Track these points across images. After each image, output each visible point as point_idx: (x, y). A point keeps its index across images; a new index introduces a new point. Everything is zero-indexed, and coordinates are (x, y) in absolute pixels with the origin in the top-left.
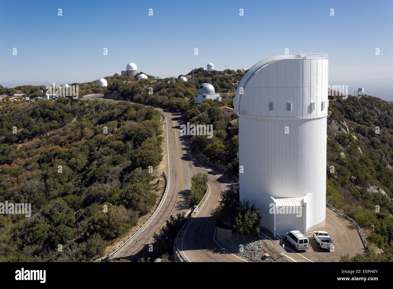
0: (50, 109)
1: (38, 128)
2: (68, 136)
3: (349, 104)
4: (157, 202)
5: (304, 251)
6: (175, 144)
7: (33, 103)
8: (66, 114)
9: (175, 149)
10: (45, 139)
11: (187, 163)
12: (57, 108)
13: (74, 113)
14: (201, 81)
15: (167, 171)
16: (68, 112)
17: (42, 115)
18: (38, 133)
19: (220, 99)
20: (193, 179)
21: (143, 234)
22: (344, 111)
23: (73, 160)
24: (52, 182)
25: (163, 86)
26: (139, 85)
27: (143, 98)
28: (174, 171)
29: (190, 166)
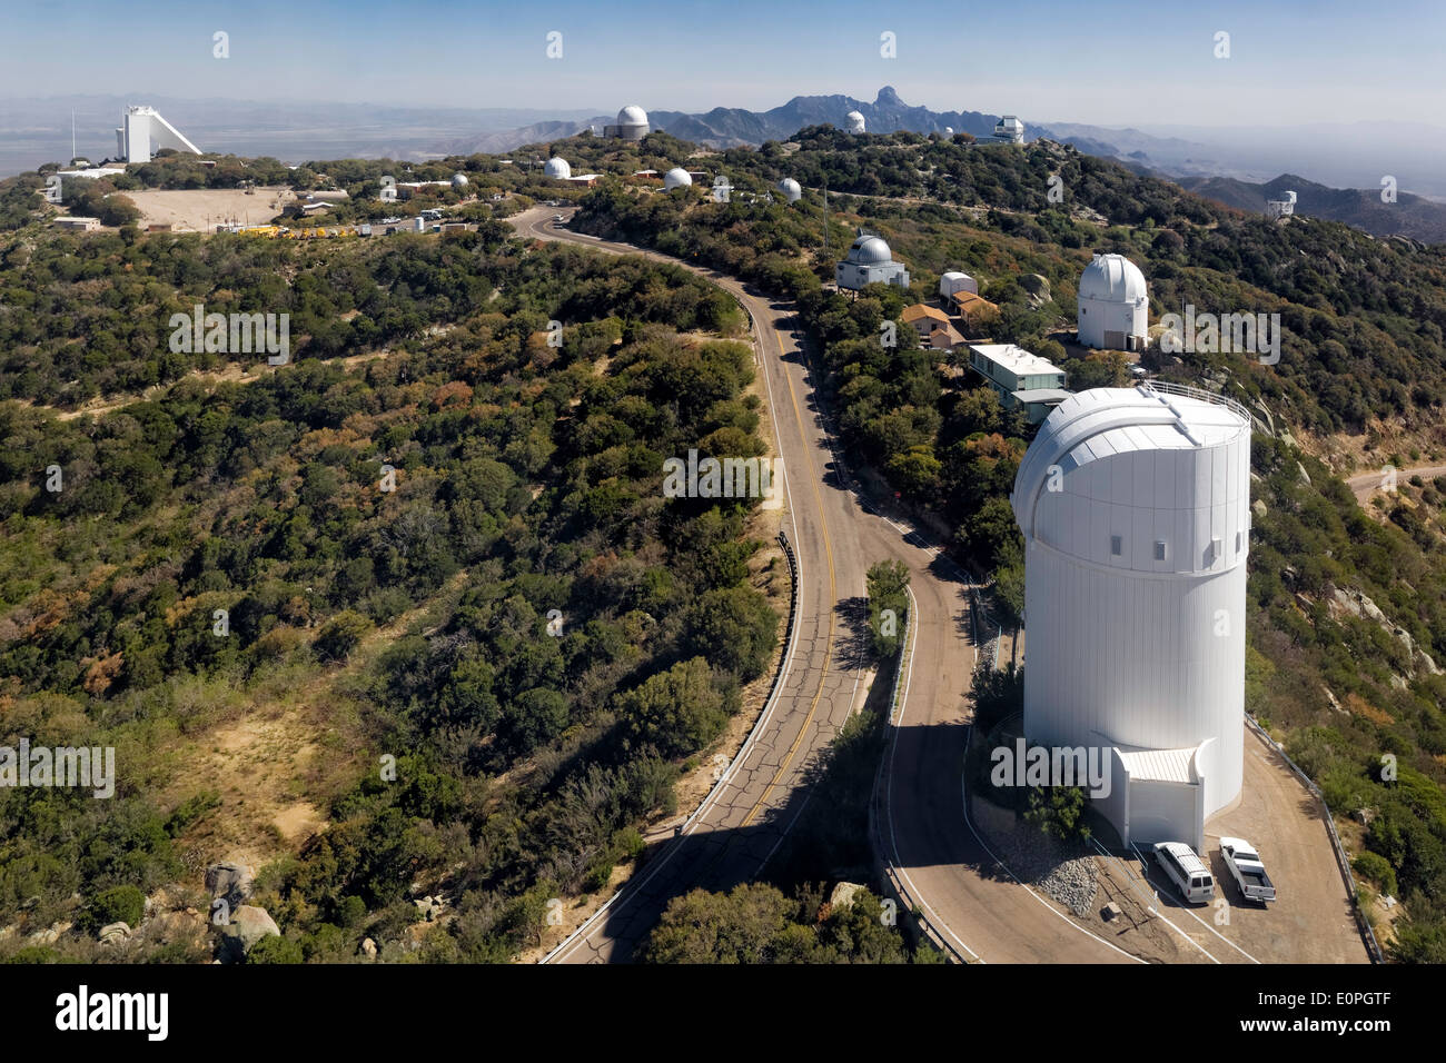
0: (428, 261)
1: (398, 319)
2: (485, 351)
3: (1254, 241)
4: (780, 635)
5: (1205, 905)
6: (795, 423)
7: (381, 241)
8: (472, 279)
9: (799, 442)
10: (424, 354)
11: (837, 494)
12: (447, 260)
13: (493, 275)
14: (829, 161)
15: (789, 523)
16: (479, 273)
17: (405, 276)
18: (397, 329)
19: (906, 281)
20: (869, 576)
21: (761, 746)
22: (1239, 259)
23: (515, 446)
24: (468, 511)
25: (739, 213)
26: (669, 203)
27: (683, 243)
28: (809, 525)
29: (847, 508)
